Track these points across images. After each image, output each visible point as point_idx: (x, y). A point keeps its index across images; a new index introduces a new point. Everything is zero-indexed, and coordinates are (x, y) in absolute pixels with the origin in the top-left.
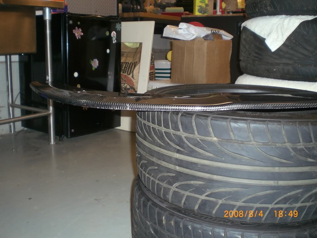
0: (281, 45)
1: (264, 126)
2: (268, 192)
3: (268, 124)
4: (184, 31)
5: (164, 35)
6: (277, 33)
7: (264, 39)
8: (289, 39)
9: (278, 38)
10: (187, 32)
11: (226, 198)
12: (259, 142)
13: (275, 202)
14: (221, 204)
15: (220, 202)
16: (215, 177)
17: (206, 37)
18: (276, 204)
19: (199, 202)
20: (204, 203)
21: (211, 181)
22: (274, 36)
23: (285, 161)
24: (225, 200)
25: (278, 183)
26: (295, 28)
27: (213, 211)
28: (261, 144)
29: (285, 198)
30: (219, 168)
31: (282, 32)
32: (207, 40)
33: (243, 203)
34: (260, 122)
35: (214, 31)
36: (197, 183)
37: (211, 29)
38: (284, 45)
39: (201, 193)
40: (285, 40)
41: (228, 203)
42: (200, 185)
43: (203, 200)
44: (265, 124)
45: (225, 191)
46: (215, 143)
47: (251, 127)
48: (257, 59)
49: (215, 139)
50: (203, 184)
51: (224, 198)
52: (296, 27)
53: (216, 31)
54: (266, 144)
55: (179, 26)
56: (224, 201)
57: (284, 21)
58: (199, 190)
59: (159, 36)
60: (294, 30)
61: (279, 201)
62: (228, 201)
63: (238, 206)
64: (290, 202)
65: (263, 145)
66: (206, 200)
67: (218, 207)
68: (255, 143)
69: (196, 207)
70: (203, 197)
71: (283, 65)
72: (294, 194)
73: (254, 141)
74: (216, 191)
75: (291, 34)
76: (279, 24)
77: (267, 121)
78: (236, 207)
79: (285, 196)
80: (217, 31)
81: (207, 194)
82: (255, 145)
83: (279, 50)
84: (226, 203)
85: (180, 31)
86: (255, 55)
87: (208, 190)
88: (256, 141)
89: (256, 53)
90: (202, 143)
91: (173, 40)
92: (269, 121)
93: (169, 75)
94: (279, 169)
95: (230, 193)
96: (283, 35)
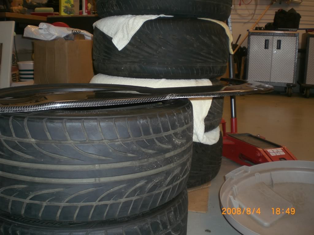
0: (126, 44)
1: (80, 124)
2: (91, 190)
3: (83, 122)
4: (44, 31)
5: (24, 35)
6: (123, 32)
7: (112, 38)
8: (134, 38)
9: (124, 37)
10: (48, 32)
11: (49, 199)
12: (76, 141)
13: (99, 199)
14: (46, 206)
15: (45, 204)
16: (37, 179)
17: (67, 37)
18: (99, 201)
19: (25, 205)
20: (29, 207)
21: (33, 183)
22: (120, 35)
23: (104, 158)
24: (48, 201)
25: (99, 180)
26: (139, 28)
27: (39, 214)
28: (79, 142)
29: (108, 195)
30: (39, 170)
31: (127, 32)
32: (68, 40)
33: (67, 203)
34: (75, 121)
35: (75, 32)
36: (20, 187)
37: (72, 29)
38: (130, 44)
39: (25, 197)
40: (130, 40)
41: (52, 205)
42: (23, 188)
43: (27, 204)
44: (80, 122)
45: (47, 192)
46: (33, 144)
47: (67, 126)
48: (107, 58)
49: (33, 140)
50: (25, 187)
51: (47, 199)
52: (140, 26)
53: (76, 31)
54: (83, 142)
55: (39, 26)
56: (49, 203)
57: (129, 21)
58: (23, 194)
59: (20, 36)
60: (138, 29)
61: (103, 198)
62: (52, 203)
63: (62, 207)
64: (114, 198)
65: (81, 143)
66: (31, 204)
67: (43, 209)
68: (72, 141)
69: (23, 212)
70: (27, 201)
71: (130, 63)
72: (118, 190)
73: (71, 140)
74: (40, 193)
75: (136, 33)
76: (124, 24)
77: (83, 118)
78: (61, 207)
79: (108, 192)
80: (78, 31)
81: (30, 197)
82: (72, 144)
83: (125, 49)
84: (50, 205)
85: (41, 31)
86: (105, 54)
87: (31, 193)
88: (73, 140)
89: (106, 52)
90: (20, 145)
91: (34, 41)
92: (85, 119)
93: (32, 76)
94: (99, 166)
95: (52, 194)
96: (128, 34)
